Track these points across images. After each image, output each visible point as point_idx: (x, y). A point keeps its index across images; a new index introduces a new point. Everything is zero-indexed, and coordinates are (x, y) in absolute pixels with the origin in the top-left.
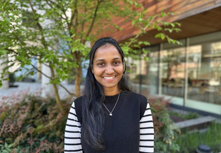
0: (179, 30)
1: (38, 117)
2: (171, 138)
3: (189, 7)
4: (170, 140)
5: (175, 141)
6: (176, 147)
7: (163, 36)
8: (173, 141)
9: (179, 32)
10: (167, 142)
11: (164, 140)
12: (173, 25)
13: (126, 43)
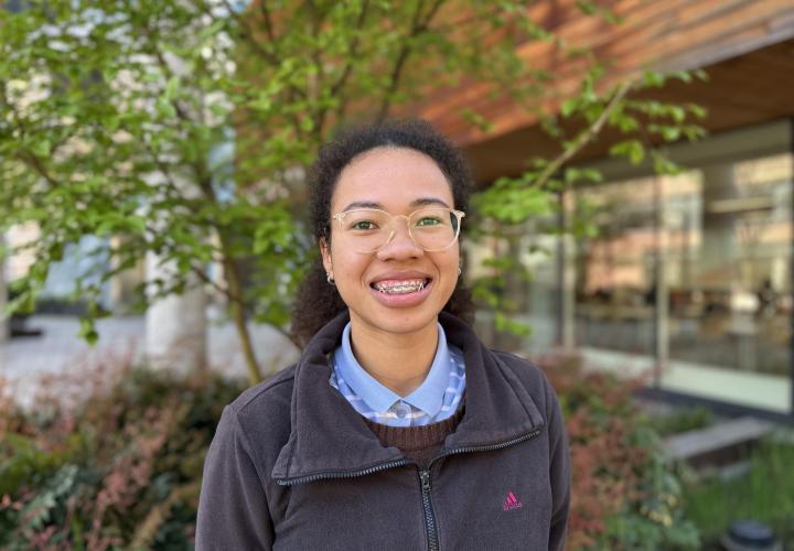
0: (700, 131)
1: (191, 448)
2: (665, 503)
3: (676, 40)
4: (663, 508)
5: (679, 513)
6: (686, 531)
7: (637, 153)
8: (672, 511)
10: (655, 515)
11: (644, 509)
12: (679, 113)
13: (529, 177)
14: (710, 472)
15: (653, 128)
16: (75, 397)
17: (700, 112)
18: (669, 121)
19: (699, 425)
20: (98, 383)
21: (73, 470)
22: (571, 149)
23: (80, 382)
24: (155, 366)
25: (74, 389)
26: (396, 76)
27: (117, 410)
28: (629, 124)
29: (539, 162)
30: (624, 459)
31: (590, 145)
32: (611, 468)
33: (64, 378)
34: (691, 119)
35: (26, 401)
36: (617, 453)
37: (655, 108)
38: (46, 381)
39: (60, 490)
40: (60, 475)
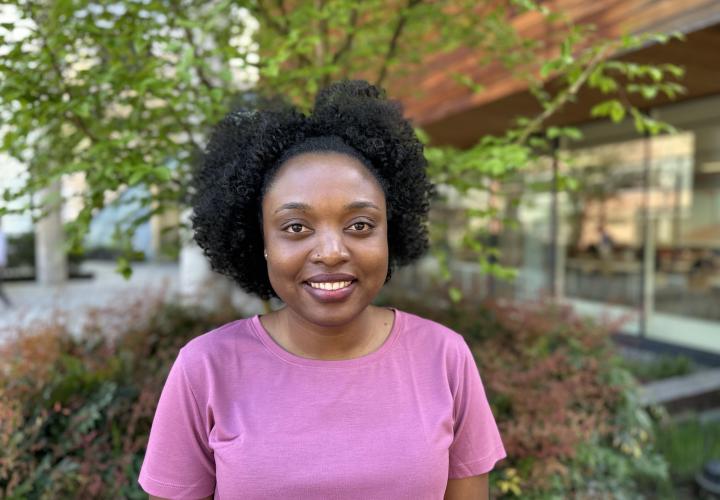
0: (679, 88)
2: (637, 437)
4: (633, 442)
5: (650, 447)
6: (655, 464)
8: (643, 445)
9: (677, 94)
10: (626, 448)
11: (617, 441)
12: (657, 74)
13: (511, 134)
14: (689, 415)
15: (632, 88)
16: (117, 327)
17: (677, 71)
18: (648, 80)
19: (681, 372)
20: (136, 317)
21: (113, 387)
22: (550, 109)
23: (121, 315)
24: (186, 303)
25: (116, 321)
26: (393, 45)
27: (152, 339)
28: (608, 85)
29: (523, 121)
30: (598, 396)
31: (568, 104)
32: (585, 403)
33: (109, 311)
34: (668, 77)
35: (77, 330)
36: (592, 390)
37: (634, 69)
38: (93, 313)
39: (103, 403)
40: (103, 391)
